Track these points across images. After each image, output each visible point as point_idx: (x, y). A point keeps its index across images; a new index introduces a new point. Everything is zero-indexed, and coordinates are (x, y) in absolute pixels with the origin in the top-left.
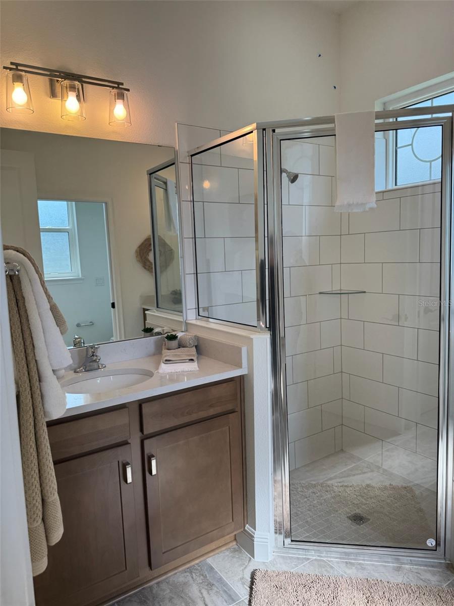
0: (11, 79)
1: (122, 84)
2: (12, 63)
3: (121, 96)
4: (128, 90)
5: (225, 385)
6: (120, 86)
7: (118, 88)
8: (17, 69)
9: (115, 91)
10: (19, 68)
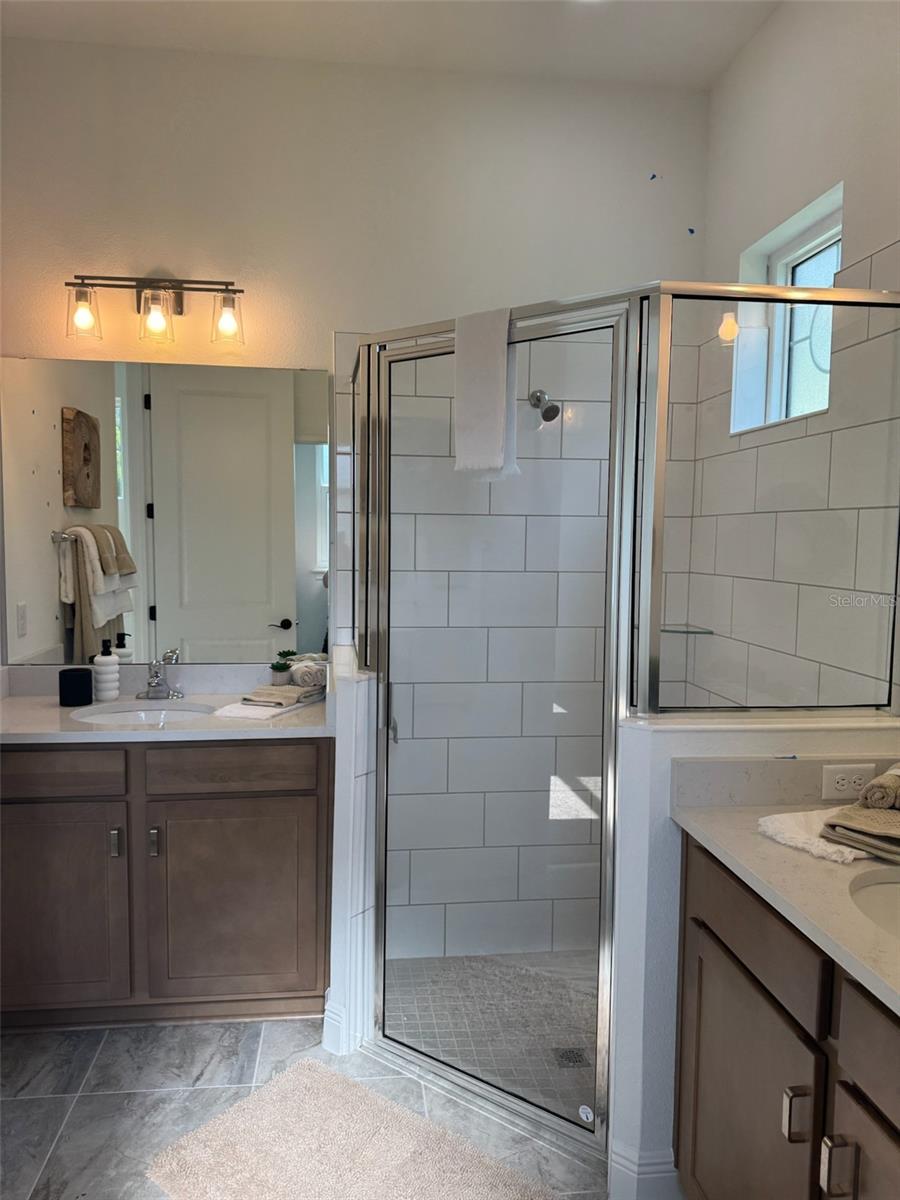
0: (73, 298)
1: (232, 284)
2: (76, 277)
3: (229, 302)
4: (242, 291)
5: (290, 749)
6: (230, 288)
7: (226, 291)
8: (83, 285)
9: (220, 295)
10: (86, 281)
